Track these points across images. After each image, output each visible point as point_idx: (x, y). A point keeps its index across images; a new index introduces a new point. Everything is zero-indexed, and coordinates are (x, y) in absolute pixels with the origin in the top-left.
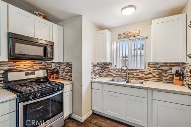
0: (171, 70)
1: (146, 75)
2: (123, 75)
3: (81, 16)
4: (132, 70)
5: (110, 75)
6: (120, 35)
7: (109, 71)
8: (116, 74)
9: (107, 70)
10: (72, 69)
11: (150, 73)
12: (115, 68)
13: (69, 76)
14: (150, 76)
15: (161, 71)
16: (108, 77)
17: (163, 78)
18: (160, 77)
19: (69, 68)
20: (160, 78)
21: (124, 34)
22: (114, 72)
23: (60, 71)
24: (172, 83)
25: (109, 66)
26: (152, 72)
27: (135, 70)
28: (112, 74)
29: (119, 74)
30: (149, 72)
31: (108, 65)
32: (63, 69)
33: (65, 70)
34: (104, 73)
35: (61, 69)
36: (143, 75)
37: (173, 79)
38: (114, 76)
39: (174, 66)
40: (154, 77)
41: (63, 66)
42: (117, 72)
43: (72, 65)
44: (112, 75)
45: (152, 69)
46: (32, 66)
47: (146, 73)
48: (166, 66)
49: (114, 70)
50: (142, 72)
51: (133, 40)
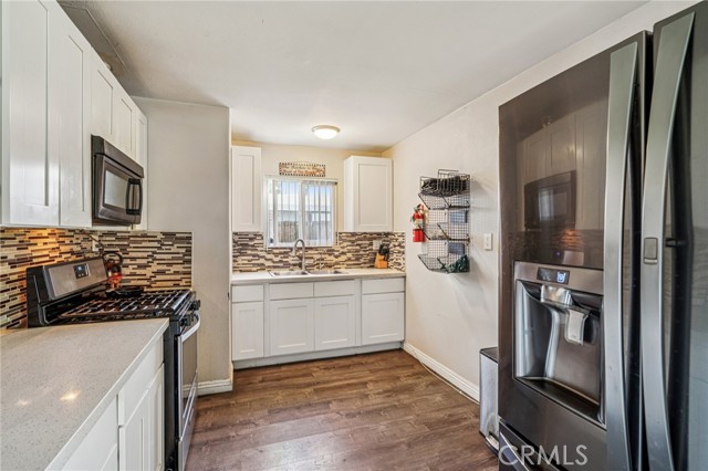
0: (371, 244)
1: (337, 257)
2: (292, 262)
3: (227, 108)
4: (311, 248)
5: (258, 265)
6: (282, 165)
7: (254, 256)
8: (274, 262)
9: (249, 252)
10: (189, 251)
11: (343, 253)
12: (272, 245)
13: (176, 273)
14: (343, 258)
15: (358, 247)
16: (250, 271)
17: (362, 261)
18: (357, 259)
19: (174, 249)
20: (357, 261)
21: (293, 166)
22: (269, 256)
23: (126, 262)
24: (373, 267)
25: (256, 242)
26: (345, 250)
27: (316, 249)
28: (262, 261)
29: (281, 261)
30: (341, 250)
31: (251, 239)
32: (145, 255)
33: (158, 256)
34: (240, 262)
35: (132, 255)
36: (332, 258)
37: (374, 260)
38: (269, 267)
39: (375, 239)
40: (349, 259)
41: (144, 244)
42: (276, 255)
43: (190, 238)
44: (263, 264)
45: (345, 244)
46: (57, 245)
47: (336, 253)
48: (365, 239)
49: (269, 251)
50: (330, 251)
51: (311, 182)
